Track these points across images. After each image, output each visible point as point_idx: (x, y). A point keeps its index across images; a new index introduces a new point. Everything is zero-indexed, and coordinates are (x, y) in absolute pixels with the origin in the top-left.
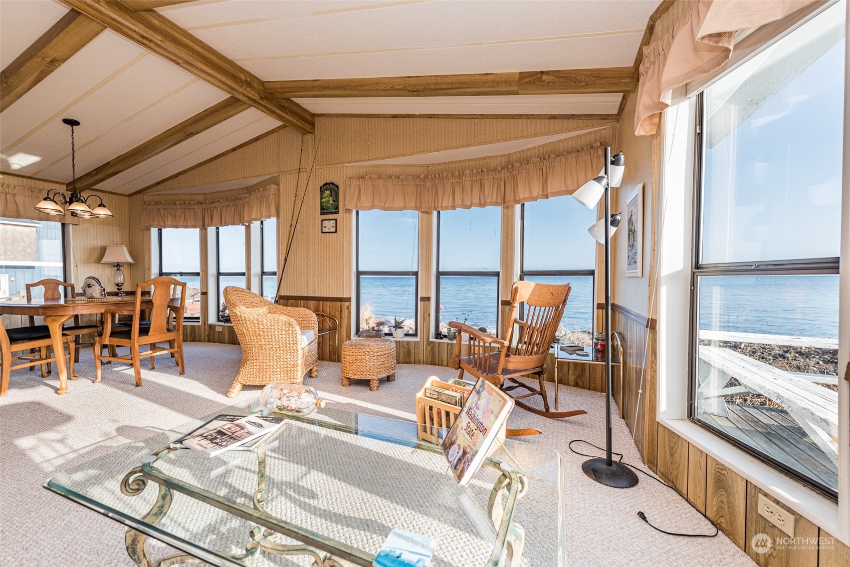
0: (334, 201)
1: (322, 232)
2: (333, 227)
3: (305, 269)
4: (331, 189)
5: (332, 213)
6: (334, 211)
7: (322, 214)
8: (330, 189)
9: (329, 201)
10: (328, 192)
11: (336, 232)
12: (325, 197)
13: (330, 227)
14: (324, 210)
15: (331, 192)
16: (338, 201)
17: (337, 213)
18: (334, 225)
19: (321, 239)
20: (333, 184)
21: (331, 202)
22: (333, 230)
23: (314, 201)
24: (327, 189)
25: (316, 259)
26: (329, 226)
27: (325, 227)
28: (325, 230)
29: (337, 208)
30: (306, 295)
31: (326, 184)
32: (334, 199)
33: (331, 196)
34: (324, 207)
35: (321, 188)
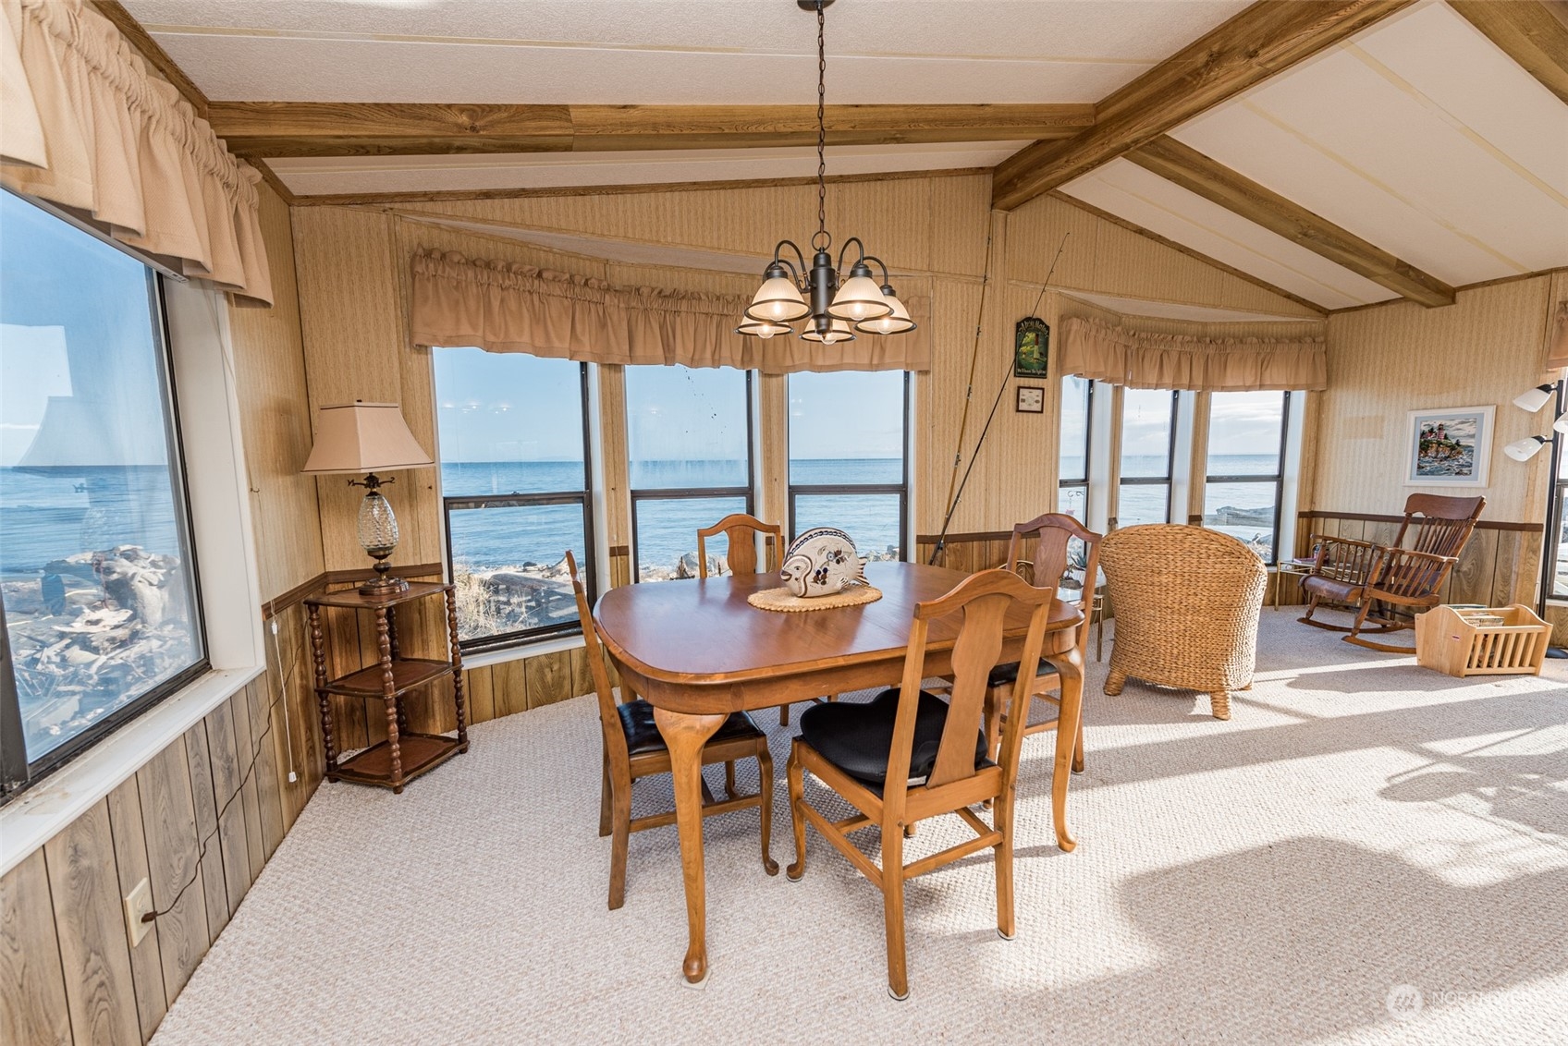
0: (1041, 354)
1: (1018, 411)
2: (1037, 402)
3: (983, 480)
4: (1040, 330)
5: (1035, 376)
6: (1039, 372)
7: (1017, 375)
8: (1035, 330)
9: (1032, 352)
10: (1031, 336)
11: (1042, 412)
12: (1026, 345)
13: (1032, 402)
14: (1021, 368)
15: (1037, 335)
16: (1046, 356)
17: (1044, 376)
18: (1040, 399)
19: (1013, 424)
20: (1041, 322)
21: (1036, 355)
22: (1037, 407)
23: (1001, 348)
24: (1029, 329)
25: (1004, 460)
26: (1030, 399)
27: (1023, 401)
28: (1023, 406)
29: (1045, 368)
30: (982, 531)
31: (1028, 319)
32: (1042, 350)
33: (1037, 343)
34: (1023, 362)
35: (1018, 325)
